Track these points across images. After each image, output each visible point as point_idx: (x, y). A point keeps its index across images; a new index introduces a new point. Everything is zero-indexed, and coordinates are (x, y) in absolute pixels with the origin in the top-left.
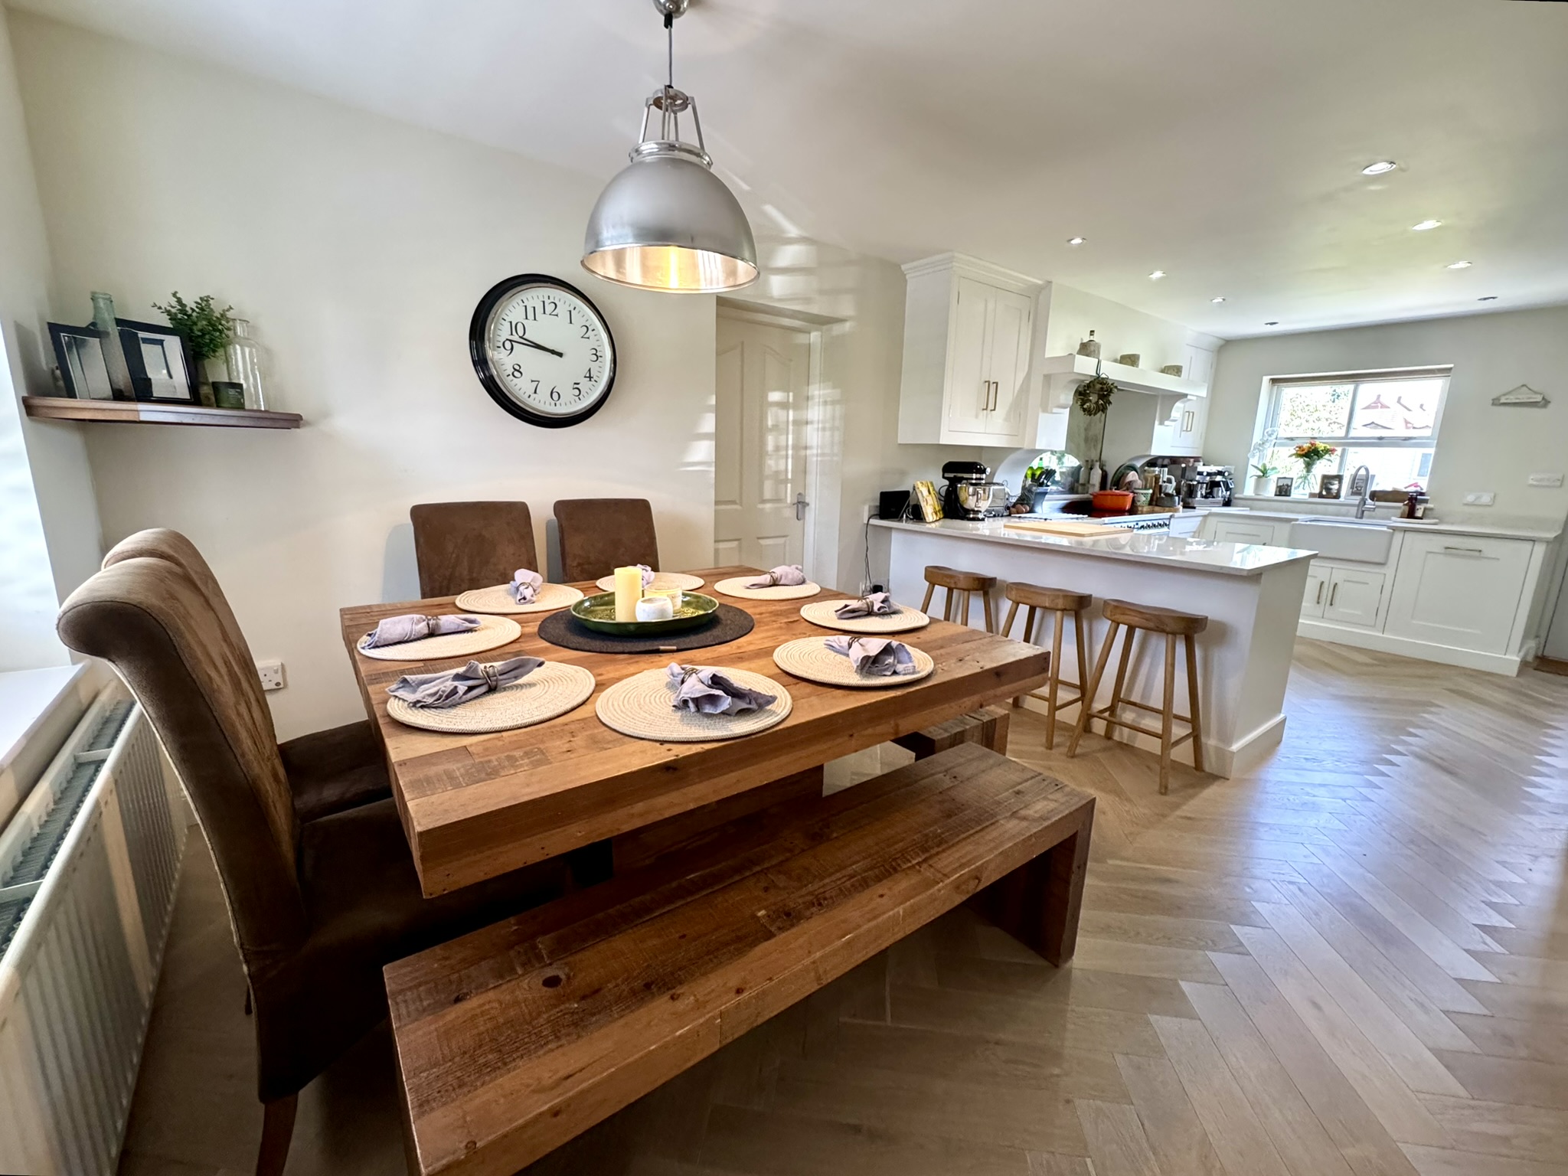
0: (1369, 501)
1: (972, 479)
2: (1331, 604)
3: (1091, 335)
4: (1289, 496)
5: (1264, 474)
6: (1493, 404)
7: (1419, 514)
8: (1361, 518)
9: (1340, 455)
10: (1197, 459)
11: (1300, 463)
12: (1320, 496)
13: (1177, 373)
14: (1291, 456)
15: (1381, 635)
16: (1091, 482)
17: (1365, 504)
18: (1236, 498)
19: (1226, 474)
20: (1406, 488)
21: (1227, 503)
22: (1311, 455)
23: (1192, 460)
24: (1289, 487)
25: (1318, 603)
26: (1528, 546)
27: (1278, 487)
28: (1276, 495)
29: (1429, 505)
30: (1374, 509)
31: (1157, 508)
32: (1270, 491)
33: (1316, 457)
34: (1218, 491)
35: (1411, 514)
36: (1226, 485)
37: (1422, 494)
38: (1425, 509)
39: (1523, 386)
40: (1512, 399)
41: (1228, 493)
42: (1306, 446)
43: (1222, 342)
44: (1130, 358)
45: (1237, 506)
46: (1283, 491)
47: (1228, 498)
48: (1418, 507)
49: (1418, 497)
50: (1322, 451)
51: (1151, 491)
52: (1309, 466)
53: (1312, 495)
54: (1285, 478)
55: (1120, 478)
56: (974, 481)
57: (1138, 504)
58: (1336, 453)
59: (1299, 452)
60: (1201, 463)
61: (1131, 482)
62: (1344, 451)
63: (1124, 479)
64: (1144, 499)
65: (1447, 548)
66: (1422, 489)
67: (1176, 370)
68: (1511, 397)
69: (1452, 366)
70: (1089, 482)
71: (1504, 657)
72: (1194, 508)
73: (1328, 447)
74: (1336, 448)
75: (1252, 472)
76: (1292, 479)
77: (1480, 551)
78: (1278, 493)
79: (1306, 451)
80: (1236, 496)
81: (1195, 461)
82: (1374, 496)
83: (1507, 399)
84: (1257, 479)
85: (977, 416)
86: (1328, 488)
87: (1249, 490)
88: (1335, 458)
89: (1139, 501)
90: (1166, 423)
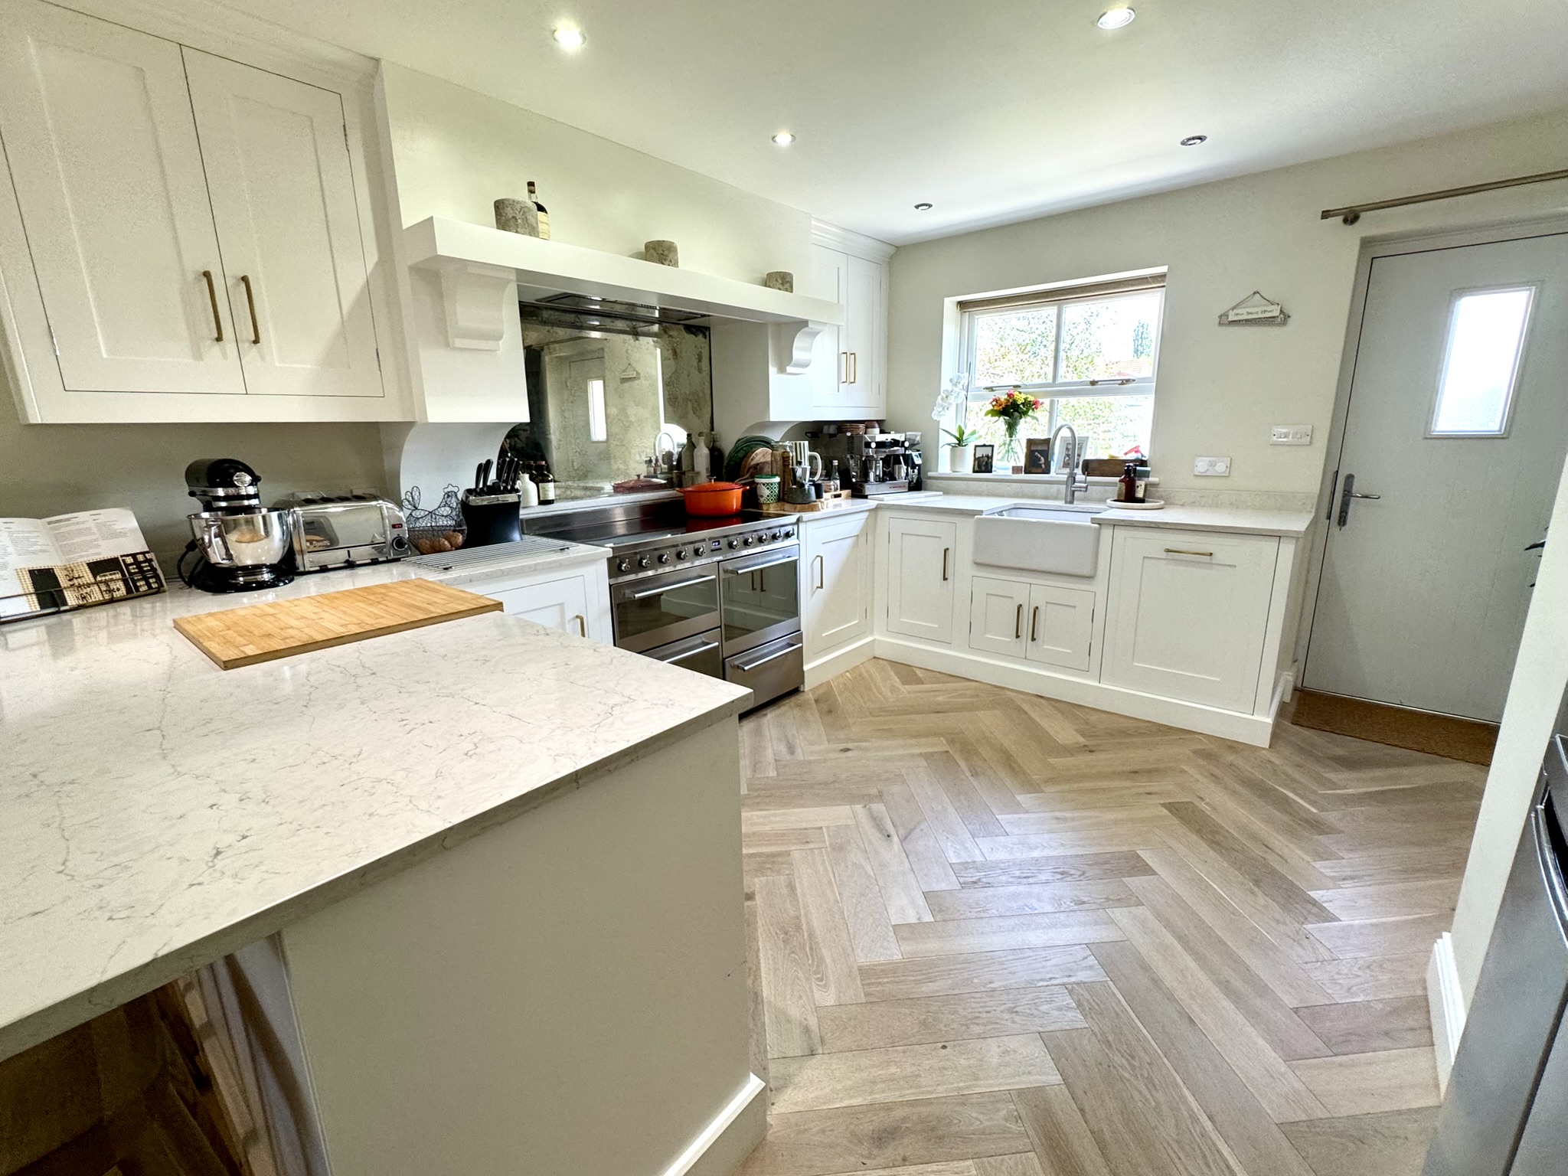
0: (1080, 477)
1: (219, 499)
2: (1033, 639)
3: (532, 192)
4: (991, 472)
5: (960, 442)
6: (1220, 324)
7: (1140, 494)
8: (1072, 502)
9: (1048, 409)
10: (869, 424)
11: (1001, 423)
12: (1028, 470)
13: (783, 284)
14: (986, 414)
15: (1096, 684)
16: (695, 469)
17: (1074, 481)
18: (930, 478)
19: (907, 444)
20: (1126, 454)
21: (916, 486)
22: (1011, 411)
23: (862, 426)
24: (990, 458)
25: (1018, 636)
26: (1270, 546)
27: (975, 459)
28: (974, 472)
29: (1152, 479)
30: (1086, 488)
31: (787, 506)
32: (967, 467)
33: (1016, 414)
34: (900, 469)
35: (1129, 496)
36: (908, 460)
37: (1143, 463)
38: (1146, 486)
39: (1255, 293)
40: (1243, 314)
41: (916, 471)
42: (1003, 397)
43: (892, 250)
44: (654, 249)
45: (932, 490)
46: (984, 465)
47: (917, 480)
48: (1138, 483)
49: (1138, 468)
50: (1023, 404)
51: (777, 479)
52: (1011, 428)
53: (1016, 470)
54: (984, 446)
55: (742, 459)
56: (223, 504)
57: (762, 500)
58: (1040, 408)
59: (996, 408)
60: (877, 430)
61: (758, 464)
62: (1052, 403)
63: (746, 461)
64: (767, 492)
65: (1168, 551)
66: (1142, 456)
67: (781, 281)
68: (1244, 311)
69: (1163, 269)
70: (693, 469)
71: (1251, 717)
72: (866, 497)
73: (1031, 398)
74: (1041, 400)
75: (946, 440)
76: (992, 446)
77: (1211, 554)
78: (976, 469)
79: (1003, 406)
80: (930, 474)
81: (867, 427)
82: (1090, 468)
83: (1237, 314)
84: (952, 450)
85: (198, 355)
86: (1037, 457)
87: (944, 467)
88: (1041, 413)
89: (762, 496)
90: (789, 369)
